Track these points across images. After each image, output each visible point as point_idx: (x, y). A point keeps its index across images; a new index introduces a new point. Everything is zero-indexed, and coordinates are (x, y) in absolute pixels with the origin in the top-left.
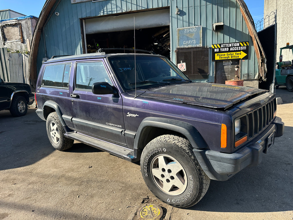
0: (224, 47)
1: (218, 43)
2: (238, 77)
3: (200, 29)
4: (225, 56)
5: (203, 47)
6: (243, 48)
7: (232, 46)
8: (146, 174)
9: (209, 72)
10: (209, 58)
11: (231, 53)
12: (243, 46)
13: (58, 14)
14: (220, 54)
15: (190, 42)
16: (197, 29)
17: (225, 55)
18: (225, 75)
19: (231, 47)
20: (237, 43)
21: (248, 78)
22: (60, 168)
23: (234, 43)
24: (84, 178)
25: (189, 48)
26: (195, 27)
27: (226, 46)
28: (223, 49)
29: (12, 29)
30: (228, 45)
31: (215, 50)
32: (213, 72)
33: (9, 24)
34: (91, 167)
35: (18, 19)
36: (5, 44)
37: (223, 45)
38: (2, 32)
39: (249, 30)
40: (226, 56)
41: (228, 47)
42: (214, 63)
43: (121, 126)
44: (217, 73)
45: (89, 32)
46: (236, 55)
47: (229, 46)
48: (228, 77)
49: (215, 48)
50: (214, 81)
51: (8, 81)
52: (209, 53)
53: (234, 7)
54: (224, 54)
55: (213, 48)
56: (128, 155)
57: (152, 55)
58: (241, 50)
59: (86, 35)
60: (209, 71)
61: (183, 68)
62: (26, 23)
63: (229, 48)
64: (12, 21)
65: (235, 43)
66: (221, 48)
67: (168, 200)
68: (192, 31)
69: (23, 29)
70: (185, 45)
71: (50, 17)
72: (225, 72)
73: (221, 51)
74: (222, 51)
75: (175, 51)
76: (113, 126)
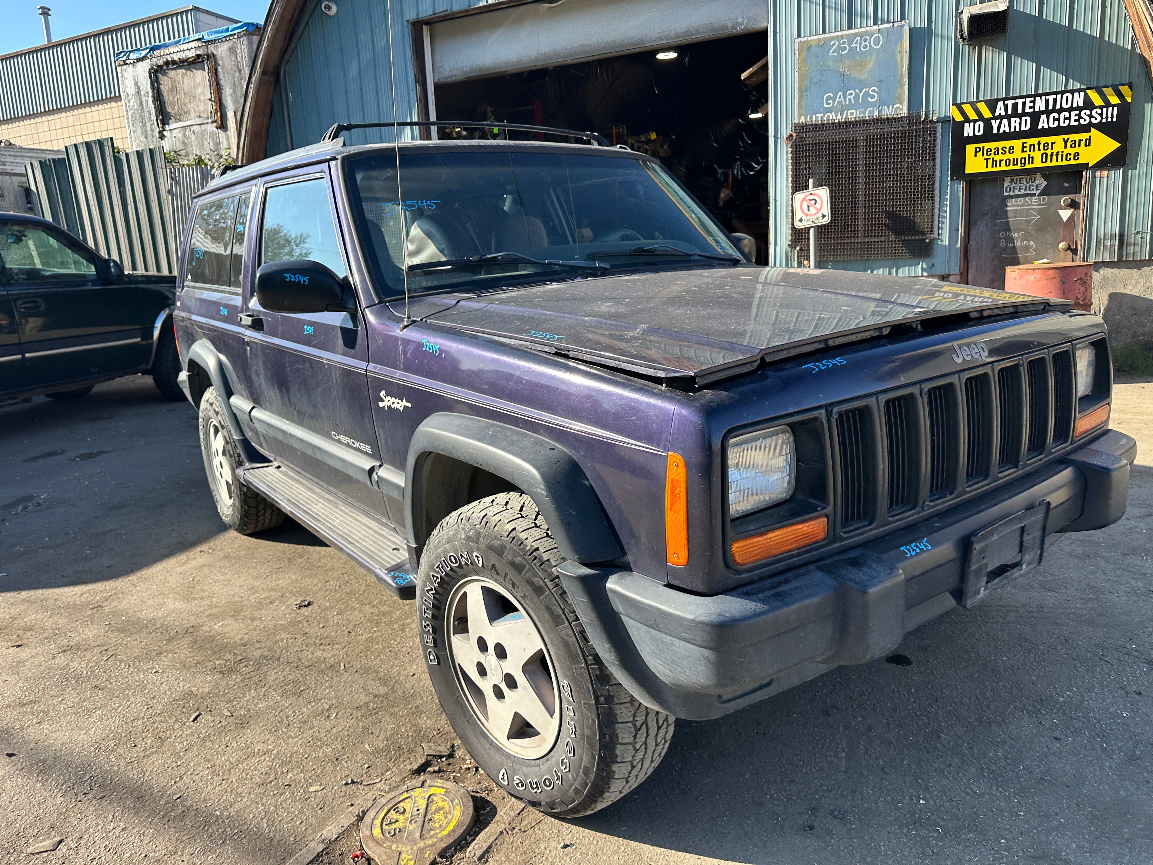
0: (1010, 112)
1: (981, 98)
2: (1075, 252)
3: (901, 37)
4: (1011, 157)
5: (912, 118)
6: (1101, 115)
7: (1051, 107)
8: (432, 657)
9: (936, 229)
10: (938, 167)
11: (1044, 140)
12: (1101, 108)
13: (334, 8)
14: (987, 145)
15: (851, 95)
16: (887, 39)
17: (1011, 149)
18: (1012, 240)
19: (1043, 113)
20: (1072, 92)
21: (1120, 255)
22: (202, 598)
23: (1056, 93)
24: (258, 645)
25: (847, 124)
26: (876, 27)
27: (1020, 111)
28: (1005, 121)
29: (186, 77)
30: (1028, 105)
31: (968, 130)
32: (954, 229)
33: (176, 59)
34: (309, 604)
35: (207, 38)
36: (165, 133)
37: (1006, 106)
38: (153, 92)
39: (1136, 27)
40: (1018, 154)
41: (1027, 114)
42: (961, 187)
43: (368, 449)
44: (973, 232)
45: (447, 74)
46: (1069, 150)
47: (1033, 107)
48: (1027, 248)
49: (967, 120)
50: (955, 269)
51: (159, 269)
52: (938, 142)
54: (1008, 144)
55: (959, 118)
56: (390, 570)
57: (595, 146)
58: (1090, 125)
59: (436, 86)
60: (936, 222)
61: (819, 210)
62: (232, 50)
63: (1035, 117)
64: (186, 47)
65: (1062, 93)
66: (995, 118)
67: (501, 776)
68: (865, 47)
69: (221, 76)
70: (829, 110)
71: (303, 25)
72: (1008, 229)
73: (995, 131)
74: (1001, 131)
75: (788, 138)
76: (348, 445)
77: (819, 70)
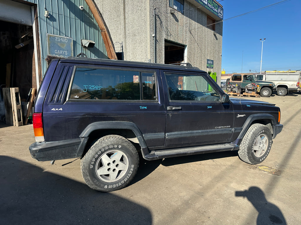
15: (61, 52)
16: (68, 41)
53: (97, 30)
67: (261, 160)
68: (64, 41)
70: (57, 54)
75: (46, 59)
76: (222, 128)
77: (53, 43)
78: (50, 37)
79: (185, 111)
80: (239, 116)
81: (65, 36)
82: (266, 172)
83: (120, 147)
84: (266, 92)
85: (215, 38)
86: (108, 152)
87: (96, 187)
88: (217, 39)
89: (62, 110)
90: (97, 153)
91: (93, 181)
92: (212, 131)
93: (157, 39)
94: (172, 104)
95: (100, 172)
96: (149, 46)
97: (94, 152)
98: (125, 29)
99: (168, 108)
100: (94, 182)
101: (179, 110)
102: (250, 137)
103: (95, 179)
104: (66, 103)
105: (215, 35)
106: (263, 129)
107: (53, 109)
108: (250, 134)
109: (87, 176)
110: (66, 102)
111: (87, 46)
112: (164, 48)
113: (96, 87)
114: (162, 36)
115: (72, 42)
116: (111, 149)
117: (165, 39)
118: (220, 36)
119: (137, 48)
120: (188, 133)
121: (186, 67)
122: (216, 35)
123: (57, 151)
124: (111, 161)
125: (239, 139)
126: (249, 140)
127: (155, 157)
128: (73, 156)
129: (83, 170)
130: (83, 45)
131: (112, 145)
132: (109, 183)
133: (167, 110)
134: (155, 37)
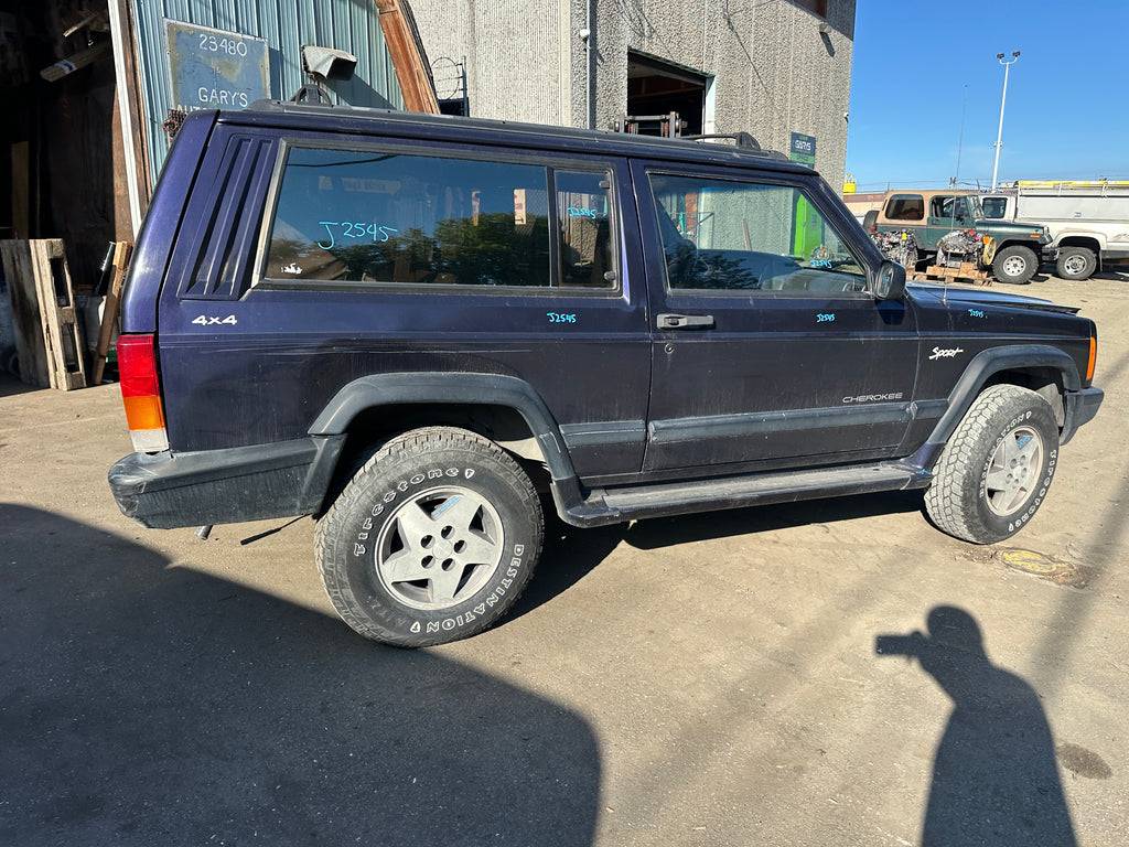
3: (262, 53)
8: (982, 493)
15: (224, 95)
16: (251, 50)
26: (239, 35)
67: (1010, 528)
68: (233, 51)
75: (166, 125)
76: (869, 401)
77: (191, 62)
78: (176, 33)
79: (727, 335)
80: (938, 355)
81: (238, 31)
82: (1031, 575)
83: (469, 474)
84: (1015, 265)
85: (824, 48)
86: (421, 495)
87: (379, 627)
88: (832, 53)
89: (234, 322)
90: (379, 499)
91: (366, 606)
92: (831, 415)
93: (599, 48)
94: (679, 306)
95: (392, 571)
96: (566, 76)
97: (369, 493)
98: (472, 9)
99: (662, 321)
100: (369, 611)
101: (704, 328)
102: (977, 439)
103: (374, 596)
104: (250, 294)
105: (824, 35)
106: (1027, 406)
107: (201, 320)
108: (975, 426)
109: (342, 584)
110: (249, 290)
111: (325, 71)
112: (625, 83)
113: (372, 230)
114: (619, 39)
115: (267, 54)
116: (436, 482)
117: (629, 48)
118: (846, 40)
119: (518, 83)
120: (737, 423)
121: (737, 151)
122: (831, 36)
123: (221, 487)
124: (434, 527)
125: (932, 446)
126: (973, 449)
127: (606, 514)
128: (284, 509)
129: (327, 564)
130: (311, 69)
131: (439, 465)
132: (428, 612)
133: (655, 328)
134: (593, 38)
